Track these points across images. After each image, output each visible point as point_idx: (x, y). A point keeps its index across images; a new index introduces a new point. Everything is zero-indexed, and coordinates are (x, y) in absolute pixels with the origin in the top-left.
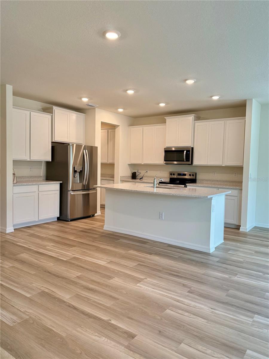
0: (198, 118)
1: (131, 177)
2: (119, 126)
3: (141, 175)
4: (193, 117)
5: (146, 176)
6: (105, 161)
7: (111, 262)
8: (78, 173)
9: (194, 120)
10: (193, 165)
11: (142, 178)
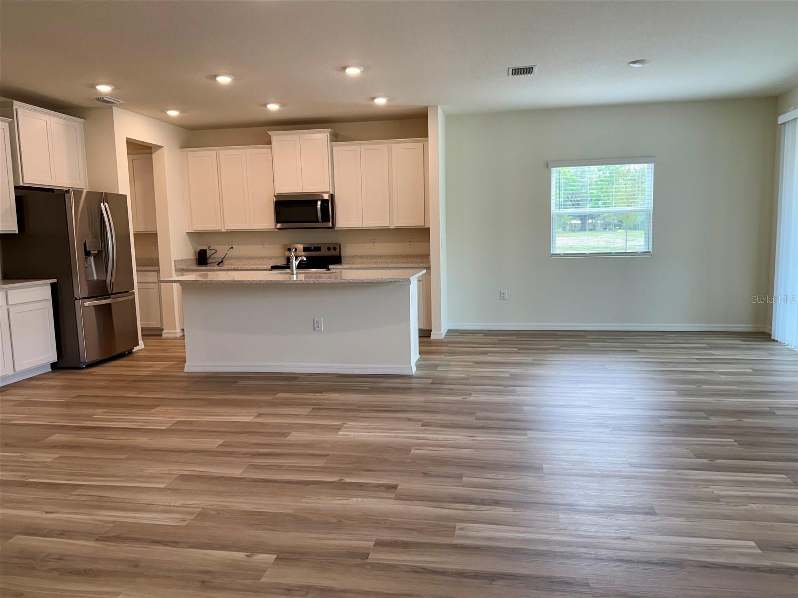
0: (335, 137)
1: (194, 262)
2: (162, 146)
3: (220, 255)
4: (328, 134)
5: (231, 258)
6: (141, 228)
7: (260, 415)
8: (92, 258)
9: (331, 141)
10: (335, 229)
11: (222, 261)
